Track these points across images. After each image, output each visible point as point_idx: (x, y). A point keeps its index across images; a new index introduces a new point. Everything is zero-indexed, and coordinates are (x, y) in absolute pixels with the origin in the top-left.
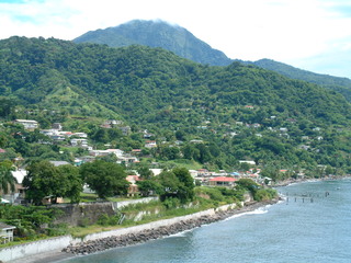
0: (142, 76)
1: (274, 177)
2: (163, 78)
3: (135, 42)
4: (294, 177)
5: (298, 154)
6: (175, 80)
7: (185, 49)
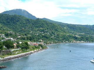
0: (17, 21)
1: (46, 44)
2: (22, 22)
3: (15, 14)
4: (51, 43)
5: (51, 38)
6: (25, 22)
7: (27, 15)
